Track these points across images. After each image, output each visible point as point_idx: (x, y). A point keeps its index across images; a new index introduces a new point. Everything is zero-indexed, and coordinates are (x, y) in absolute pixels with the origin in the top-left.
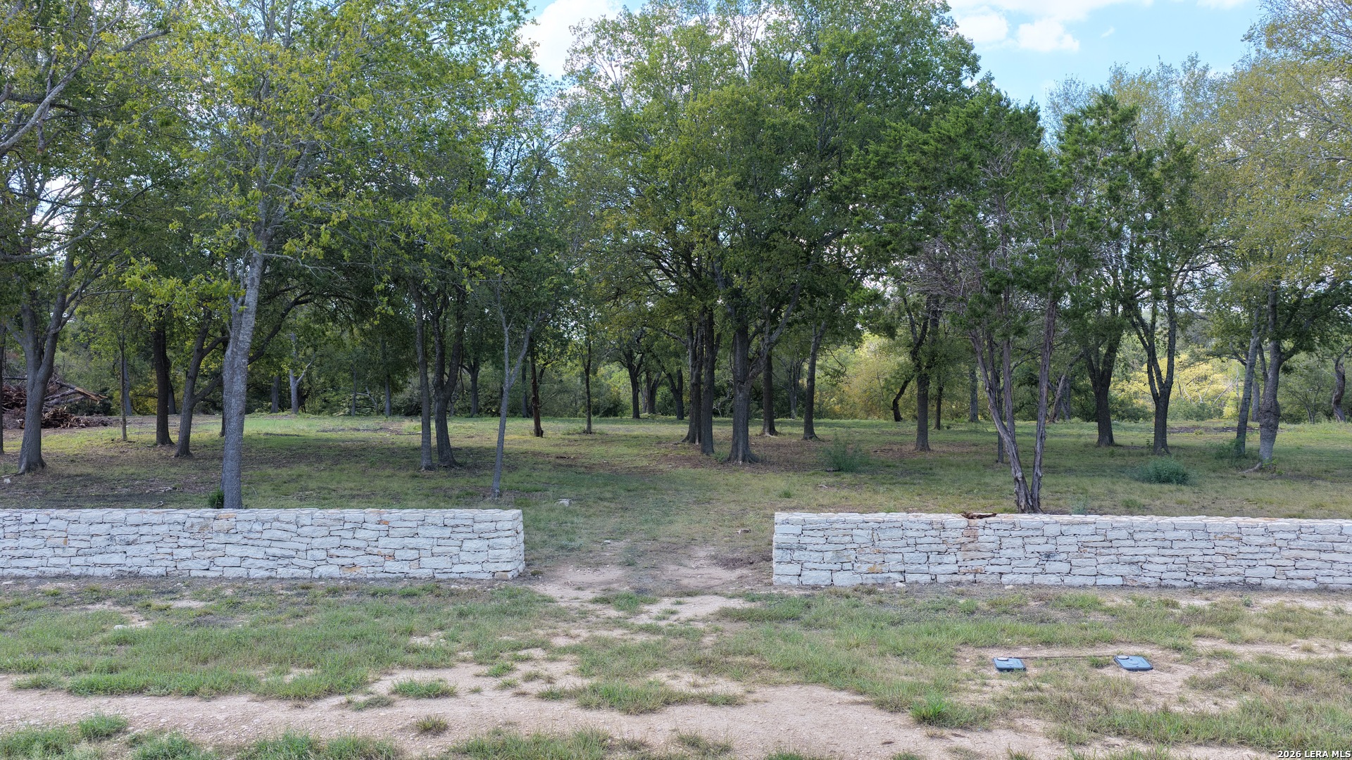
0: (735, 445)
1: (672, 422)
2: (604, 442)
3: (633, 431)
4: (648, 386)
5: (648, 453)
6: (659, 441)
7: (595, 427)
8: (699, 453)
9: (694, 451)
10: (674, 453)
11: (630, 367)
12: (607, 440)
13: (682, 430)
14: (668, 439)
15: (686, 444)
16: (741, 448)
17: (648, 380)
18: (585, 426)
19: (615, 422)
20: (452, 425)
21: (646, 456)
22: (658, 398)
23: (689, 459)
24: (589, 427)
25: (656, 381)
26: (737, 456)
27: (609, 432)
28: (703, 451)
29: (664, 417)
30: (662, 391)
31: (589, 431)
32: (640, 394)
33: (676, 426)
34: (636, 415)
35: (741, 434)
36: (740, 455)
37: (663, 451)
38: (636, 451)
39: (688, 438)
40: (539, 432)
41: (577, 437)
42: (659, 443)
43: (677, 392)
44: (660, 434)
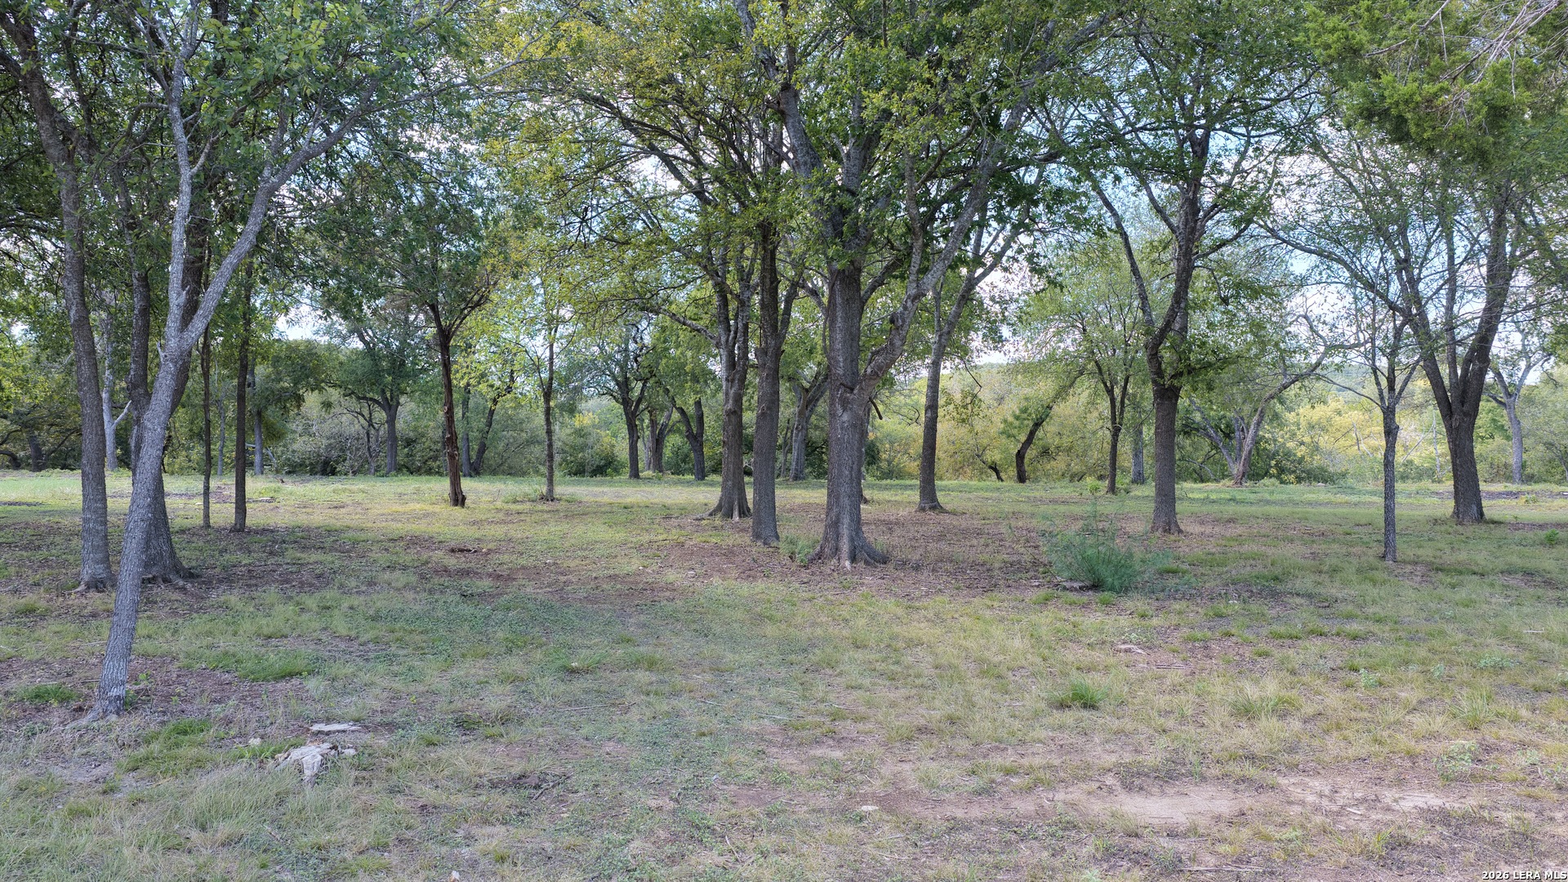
0: (834, 525)
1: (689, 484)
2: (569, 516)
3: (626, 496)
4: (653, 432)
5: (645, 538)
6: (667, 514)
7: (559, 490)
8: (747, 539)
9: (735, 535)
10: (697, 539)
11: (626, 402)
12: (577, 512)
13: (709, 494)
14: (684, 511)
15: (718, 521)
16: (845, 531)
17: (653, 423)
18: (544, 489)
19: (602, 484)
20: (256, 485)
21: (639, 548)
22: (667, 452)
23: (730, 553)
24: (551, 490)
25: (665, 426)
26: (837, 549)
27: (585, 499)
28: (757, 536)
29: (675, 477)
30: (673, 441)
31: (549, 497)
32: (640, 444)
33: (694, 489)
34: (635, 474)
35: (845, 501)
36: (845, 547)
37: (675, 534)
38: (620, 535)
39: (719, 508)
40: (458, 499)
41: (527, 506)
42: (668, 517)
43: (696, 439)
44: (669, 502)
